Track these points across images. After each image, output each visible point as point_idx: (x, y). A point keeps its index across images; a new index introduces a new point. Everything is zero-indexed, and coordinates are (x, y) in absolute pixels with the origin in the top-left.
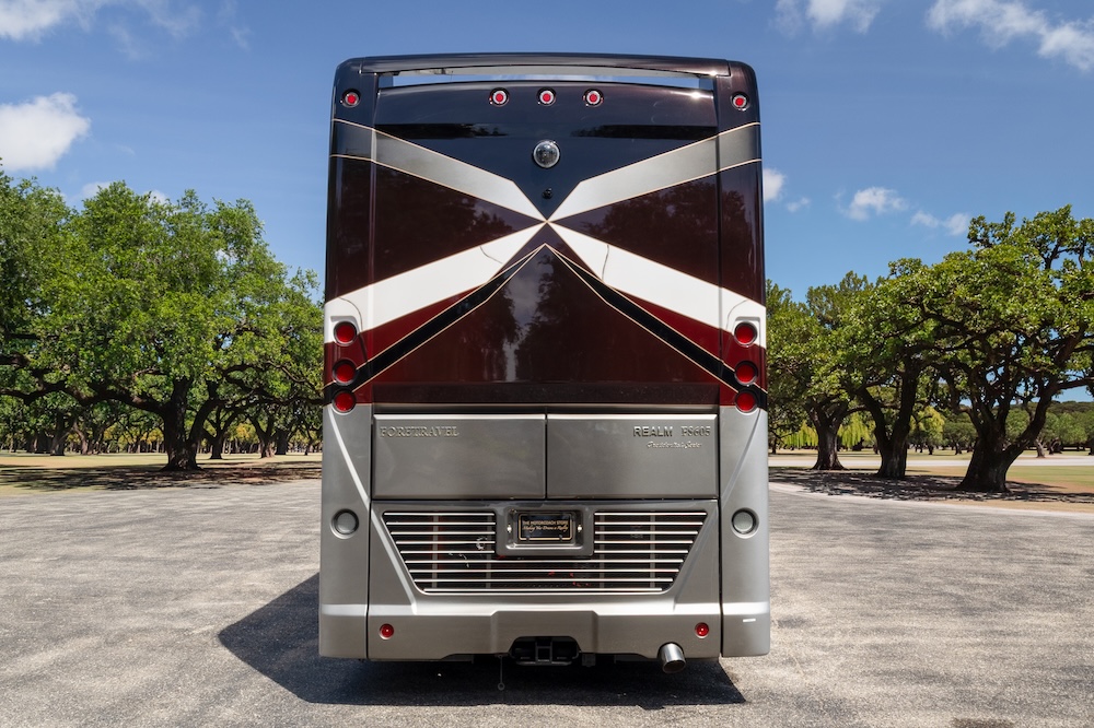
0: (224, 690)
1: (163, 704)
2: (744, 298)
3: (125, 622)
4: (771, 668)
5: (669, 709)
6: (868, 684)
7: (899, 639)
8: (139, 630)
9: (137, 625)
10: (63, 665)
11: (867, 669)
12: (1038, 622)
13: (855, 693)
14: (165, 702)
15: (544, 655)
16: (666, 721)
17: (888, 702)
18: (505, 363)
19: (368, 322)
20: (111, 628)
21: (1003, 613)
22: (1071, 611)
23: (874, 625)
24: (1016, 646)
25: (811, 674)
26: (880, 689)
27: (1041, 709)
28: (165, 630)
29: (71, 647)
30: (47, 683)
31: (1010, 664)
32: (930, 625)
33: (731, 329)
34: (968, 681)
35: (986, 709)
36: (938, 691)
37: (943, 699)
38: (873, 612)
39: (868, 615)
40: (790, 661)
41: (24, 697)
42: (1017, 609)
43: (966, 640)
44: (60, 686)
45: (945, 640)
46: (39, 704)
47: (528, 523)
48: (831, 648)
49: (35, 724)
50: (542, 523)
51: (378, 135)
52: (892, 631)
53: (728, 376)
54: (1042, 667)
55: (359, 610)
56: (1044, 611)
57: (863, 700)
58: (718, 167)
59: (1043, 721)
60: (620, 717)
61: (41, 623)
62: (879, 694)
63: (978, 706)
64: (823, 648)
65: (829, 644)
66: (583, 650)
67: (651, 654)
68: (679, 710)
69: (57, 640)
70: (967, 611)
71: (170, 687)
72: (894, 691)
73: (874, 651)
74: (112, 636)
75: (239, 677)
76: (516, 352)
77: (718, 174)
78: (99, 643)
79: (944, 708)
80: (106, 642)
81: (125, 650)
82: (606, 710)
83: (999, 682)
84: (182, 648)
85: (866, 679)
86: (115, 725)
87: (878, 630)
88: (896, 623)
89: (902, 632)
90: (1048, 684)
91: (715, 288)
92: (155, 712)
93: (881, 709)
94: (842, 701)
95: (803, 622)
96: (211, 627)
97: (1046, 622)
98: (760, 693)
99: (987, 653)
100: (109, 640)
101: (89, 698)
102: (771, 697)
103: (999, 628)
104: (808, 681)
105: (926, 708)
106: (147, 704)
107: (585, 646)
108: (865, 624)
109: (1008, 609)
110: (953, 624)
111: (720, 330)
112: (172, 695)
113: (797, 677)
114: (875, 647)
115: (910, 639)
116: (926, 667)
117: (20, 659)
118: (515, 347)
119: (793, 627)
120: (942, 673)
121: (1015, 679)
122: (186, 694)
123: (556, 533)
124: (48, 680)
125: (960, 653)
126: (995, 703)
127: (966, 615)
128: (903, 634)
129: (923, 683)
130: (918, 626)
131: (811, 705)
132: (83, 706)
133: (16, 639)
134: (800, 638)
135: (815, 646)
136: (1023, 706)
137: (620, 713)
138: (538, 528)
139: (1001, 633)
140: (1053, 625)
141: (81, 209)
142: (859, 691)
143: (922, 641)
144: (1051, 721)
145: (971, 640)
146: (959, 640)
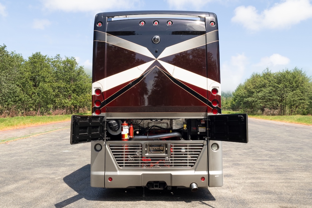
0: (63, 196)
1: (45, 201)
2: (214, 81)
3: (36, 176)
4: (223, 190)
5: (193, 202)
6: (252, 194)
7: (259, 181)
8: (40, 178)
9: (39, 177)
10: (17, 189)
11: (251, 190)
12: (300, 175)
13: (248, 197)
14: (46, 200)
15: (156, 186)
16: (193, 206)
17: (258, 200)
18: (145, 101)
19: (104, 89)
20: (32, 177)
21: (289, 173)
22: (309, 172)
23: (252, 176)
24: (294, 183)
25: (235, 191)
26: (255, 196)
27: (304, 202)
28: (47, 178)
29: (20, 183)
30: (12, 194)
31: (293, 188)
32: (268, 176)
33: (210, 90)
34: (281, 194)
35: (288, 203)
36: (273, 197)
37: (274, 199)
38: (251, 172)
39: (250, 173)
40: (228, 187)
41: (6, 198)
42: (293, 172)
43: (279, 181)
44: (16, 195)
45: (273, 181)
46: (9, 201)
47: (151, 147)
48: (240, 183)
49: (8, 207)
50: (155, 147)
51: (107, 35)
52: (258, 178)
53: (210, 104)
54: (302, 189)
55: (102, 173)
56: (301, 172)
57: (251, 200)
58: (206, 43)
59: (305, 206)
60: (179, 205)
61: (12, 176)
62: (255, 198)
63: (285, 202)
64: (238, 184)
65: (239, 182)
66: (168, 185)
67: (188, 186)
68: (196, 203)
69: (16, 181)
70: (279, 172)
71: (48, 195)
72: (259, 197)
73: (253, 184)
74: (32, 180)
75: (68, 192)
76: (148, 98)
77: (206, 45)
78: (28, 182)
79: (275, 202)
80: (30, 182)
81: (36, 184)
82: (175, 203)
83: (290, 194)
84: (52, 183)
85: (251, 193)
86: (31, 207)
87: (253, 178)
88: (259, 176)
89: (260, 178)
90: (305, 195)
91: (206, 78)
92: (43, 203)
93: (256, 203)
94: (245, 200)
95: (231, 175)
96: (60, 177)
97: (302, 175)
98: (220, 197)
99: (286, 185)
100: (31, 181)
101: (24, 199)
102: (223, 199)
103: (288, 177)
104: (234, 194)
105: (270, 202)
106: (41, 201)
107: (168, 184)
108: (249, 176)
109: (291, 172)
110: (276, 176)
111: (207, 91)
112: (48, 198)
113: (230, 192)
114: (253, 183)
115: (263, 181)
116: (268, 189)
117: (5, 187)
118: (147, 96)
119: (228, 177)
120: (273, 191)
121: (295, 193)
122: (52, 197)
123: (160, 150)
124: (13, 193)
125: (278, 185)
126: (290, 201)
127: (279, 173)
128: (261, 179)
129: (268, 194)
130: (265, 177)
131: (235, 201)
132: (22, 201)
133: (5, 181)
134: (230, 180)
135: (235, 183)
136: (298, 202)
137: (179, 204)
138: (154, 149)
139: (289, 179)
140: (305, 176)
141: (27, 59)
142: (249, 197)
143: (266, 181)
144: (307, 206)
145: (281, 181)
146: (277, 181)
